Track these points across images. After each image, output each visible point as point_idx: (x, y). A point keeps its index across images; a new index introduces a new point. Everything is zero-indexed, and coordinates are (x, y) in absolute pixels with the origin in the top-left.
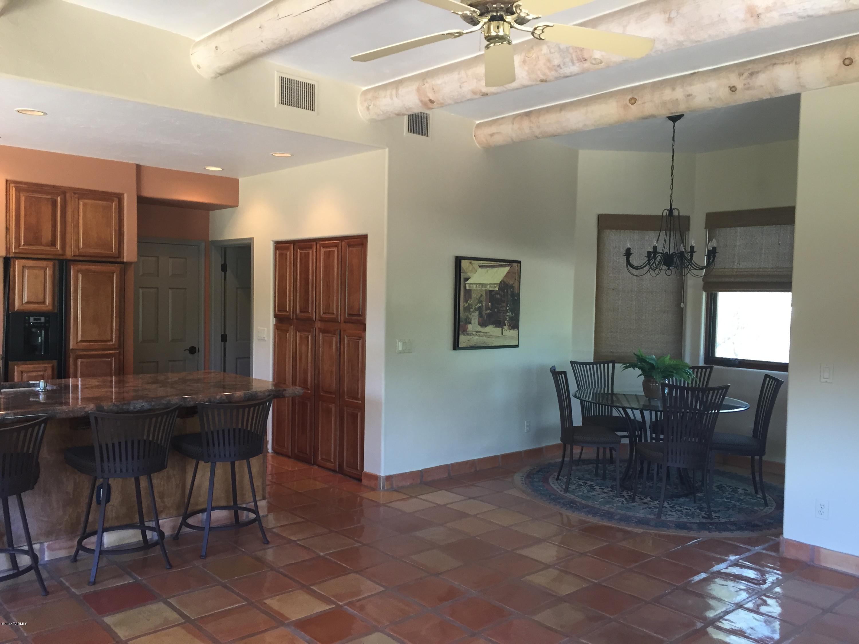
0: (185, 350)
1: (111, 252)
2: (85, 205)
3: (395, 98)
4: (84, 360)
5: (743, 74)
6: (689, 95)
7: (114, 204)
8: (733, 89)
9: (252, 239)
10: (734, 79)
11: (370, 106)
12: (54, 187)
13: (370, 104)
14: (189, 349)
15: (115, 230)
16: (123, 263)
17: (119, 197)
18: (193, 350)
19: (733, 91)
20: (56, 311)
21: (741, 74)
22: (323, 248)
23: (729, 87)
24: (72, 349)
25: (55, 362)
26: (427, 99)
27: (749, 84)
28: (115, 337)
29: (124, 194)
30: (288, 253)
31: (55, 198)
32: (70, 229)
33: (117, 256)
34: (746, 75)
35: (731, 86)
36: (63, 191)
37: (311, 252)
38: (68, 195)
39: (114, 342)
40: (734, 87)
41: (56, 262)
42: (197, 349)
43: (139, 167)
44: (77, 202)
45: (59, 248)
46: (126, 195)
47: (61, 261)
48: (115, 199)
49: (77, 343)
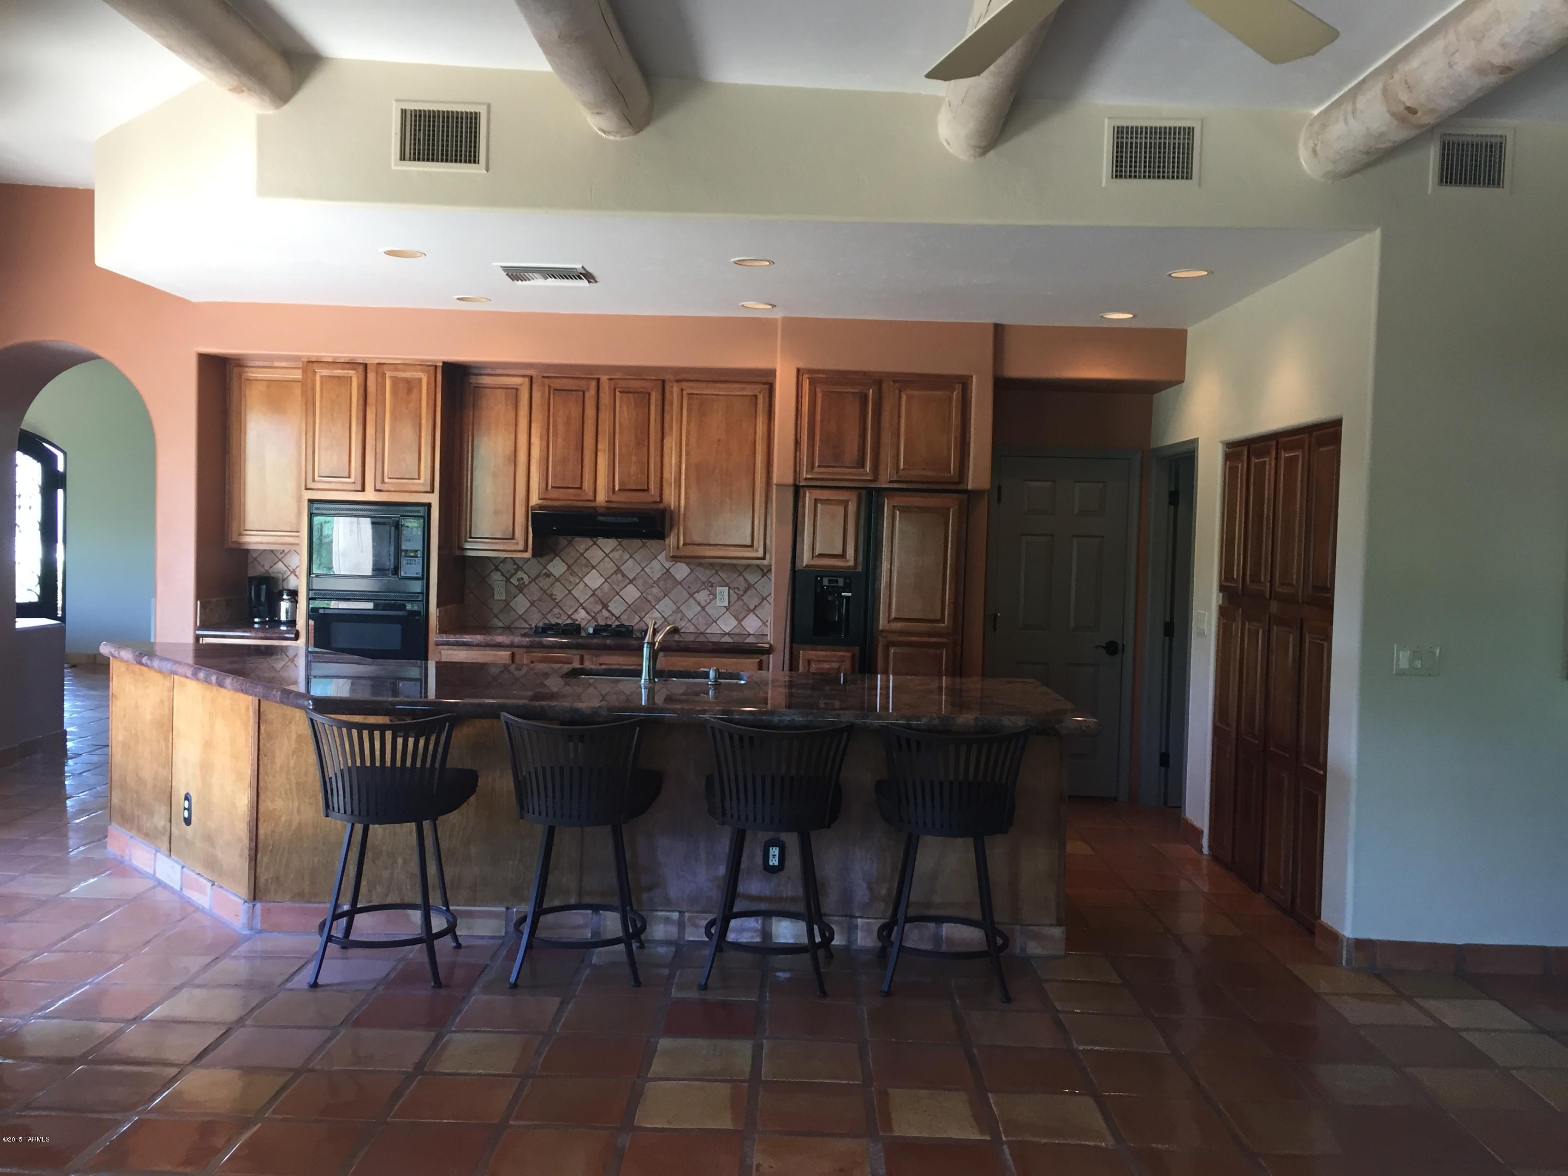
0: (1096, 647)
1: (949, 475)
2: (910, 398)
3: (1351, 120)
4: (898, 650)
7: (955, 393)
9: (1195, 442)
11: (1317, 145)
12: (864, 373)
13: (1316, 142)
14: (1105, 645)
15: (956, 438)
16: (966, 491)
17: (964, 383)
18: (1112, 648)
20: (860, 569)
22: (1285, 451)
24: (882, 631)
25: (856, 650)
26: (1402, 108)
28: (948, 615)
29: (972, 376)
30: (1240, 465)
31: (866, 391)
32: (886, 438)
33: (956, 481)
36: (878, 381)
37: (1267, 459)
38: (885, 386)
39: (946, 623)
41: (864, 492)
42: (1120, 646)
43: (998, 329)
44: (897, 395)
45: (868, 471)
46: (974, 379)
47: (870, 491)
48: (957, 386)
49: (888, 623)
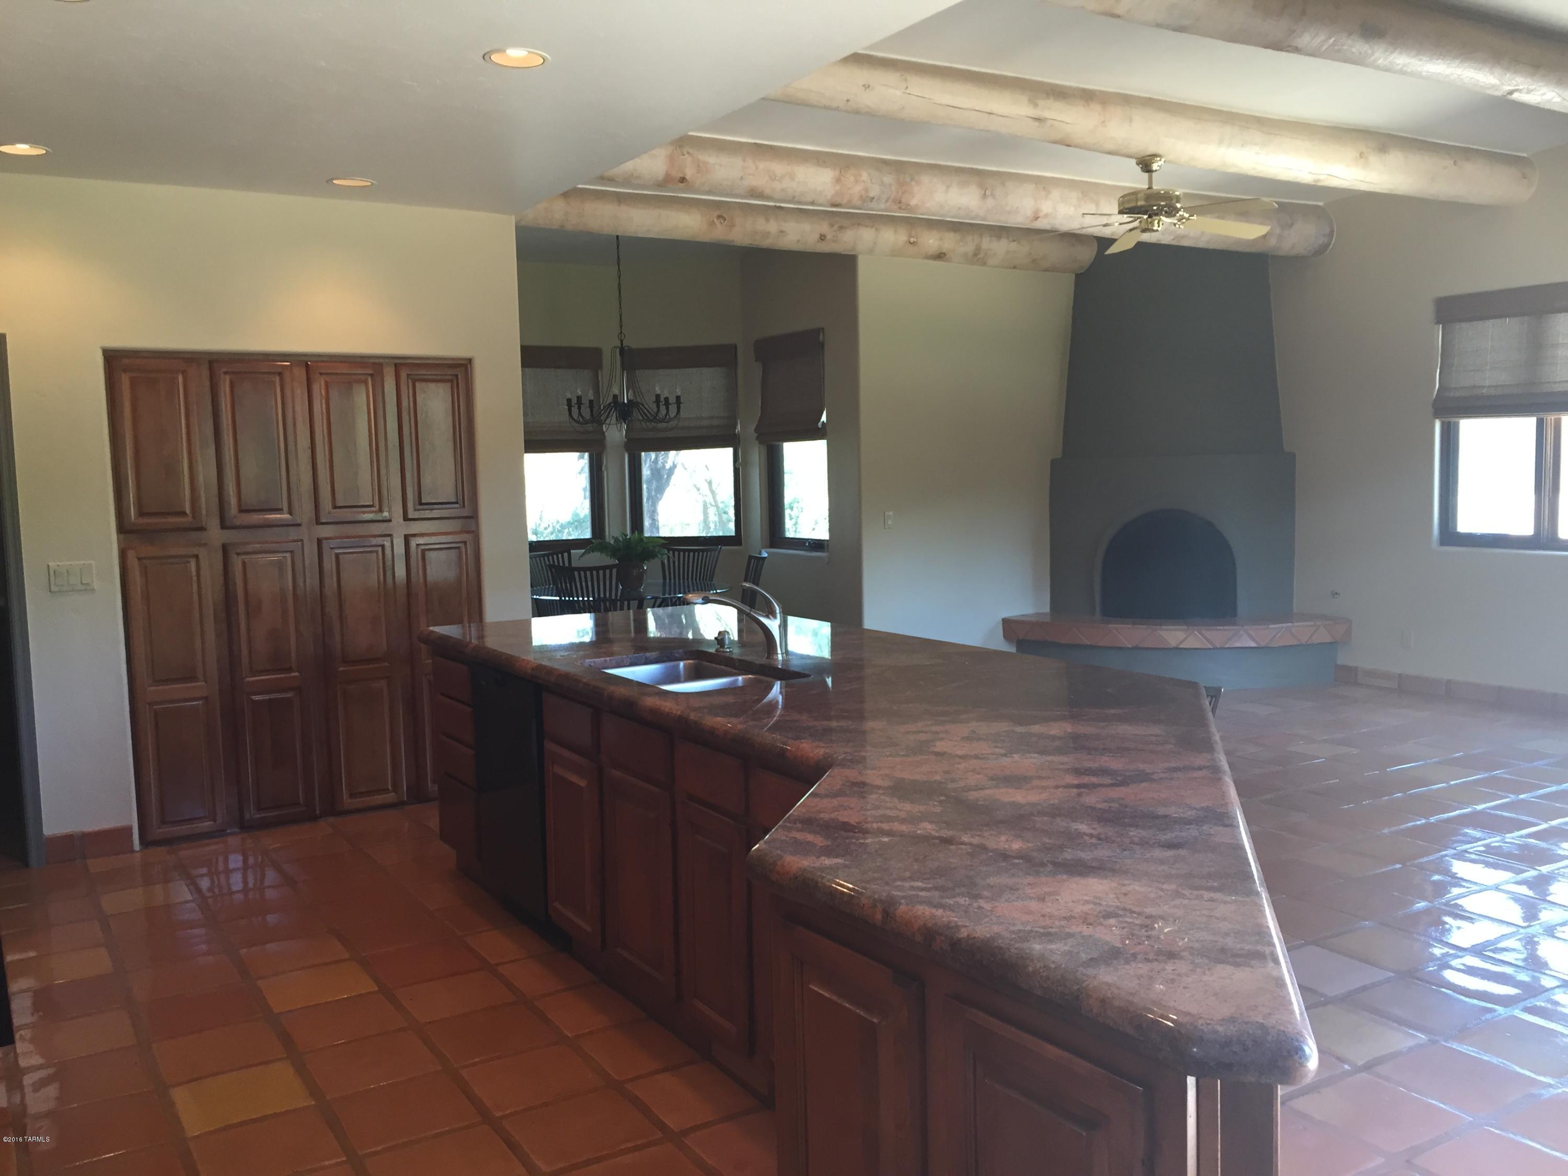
5: (833, 226)
6: (782, 232)
8: (822, 238)
10: (824, 228)
19: (821, 239)
21: (832, 225)
23: (821, 234)
27: (837, 237)
30: (179, 380)
34: (836, 227)
35: (823, 234)
40: (824, 236)
